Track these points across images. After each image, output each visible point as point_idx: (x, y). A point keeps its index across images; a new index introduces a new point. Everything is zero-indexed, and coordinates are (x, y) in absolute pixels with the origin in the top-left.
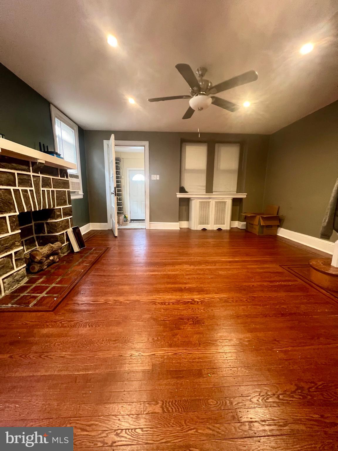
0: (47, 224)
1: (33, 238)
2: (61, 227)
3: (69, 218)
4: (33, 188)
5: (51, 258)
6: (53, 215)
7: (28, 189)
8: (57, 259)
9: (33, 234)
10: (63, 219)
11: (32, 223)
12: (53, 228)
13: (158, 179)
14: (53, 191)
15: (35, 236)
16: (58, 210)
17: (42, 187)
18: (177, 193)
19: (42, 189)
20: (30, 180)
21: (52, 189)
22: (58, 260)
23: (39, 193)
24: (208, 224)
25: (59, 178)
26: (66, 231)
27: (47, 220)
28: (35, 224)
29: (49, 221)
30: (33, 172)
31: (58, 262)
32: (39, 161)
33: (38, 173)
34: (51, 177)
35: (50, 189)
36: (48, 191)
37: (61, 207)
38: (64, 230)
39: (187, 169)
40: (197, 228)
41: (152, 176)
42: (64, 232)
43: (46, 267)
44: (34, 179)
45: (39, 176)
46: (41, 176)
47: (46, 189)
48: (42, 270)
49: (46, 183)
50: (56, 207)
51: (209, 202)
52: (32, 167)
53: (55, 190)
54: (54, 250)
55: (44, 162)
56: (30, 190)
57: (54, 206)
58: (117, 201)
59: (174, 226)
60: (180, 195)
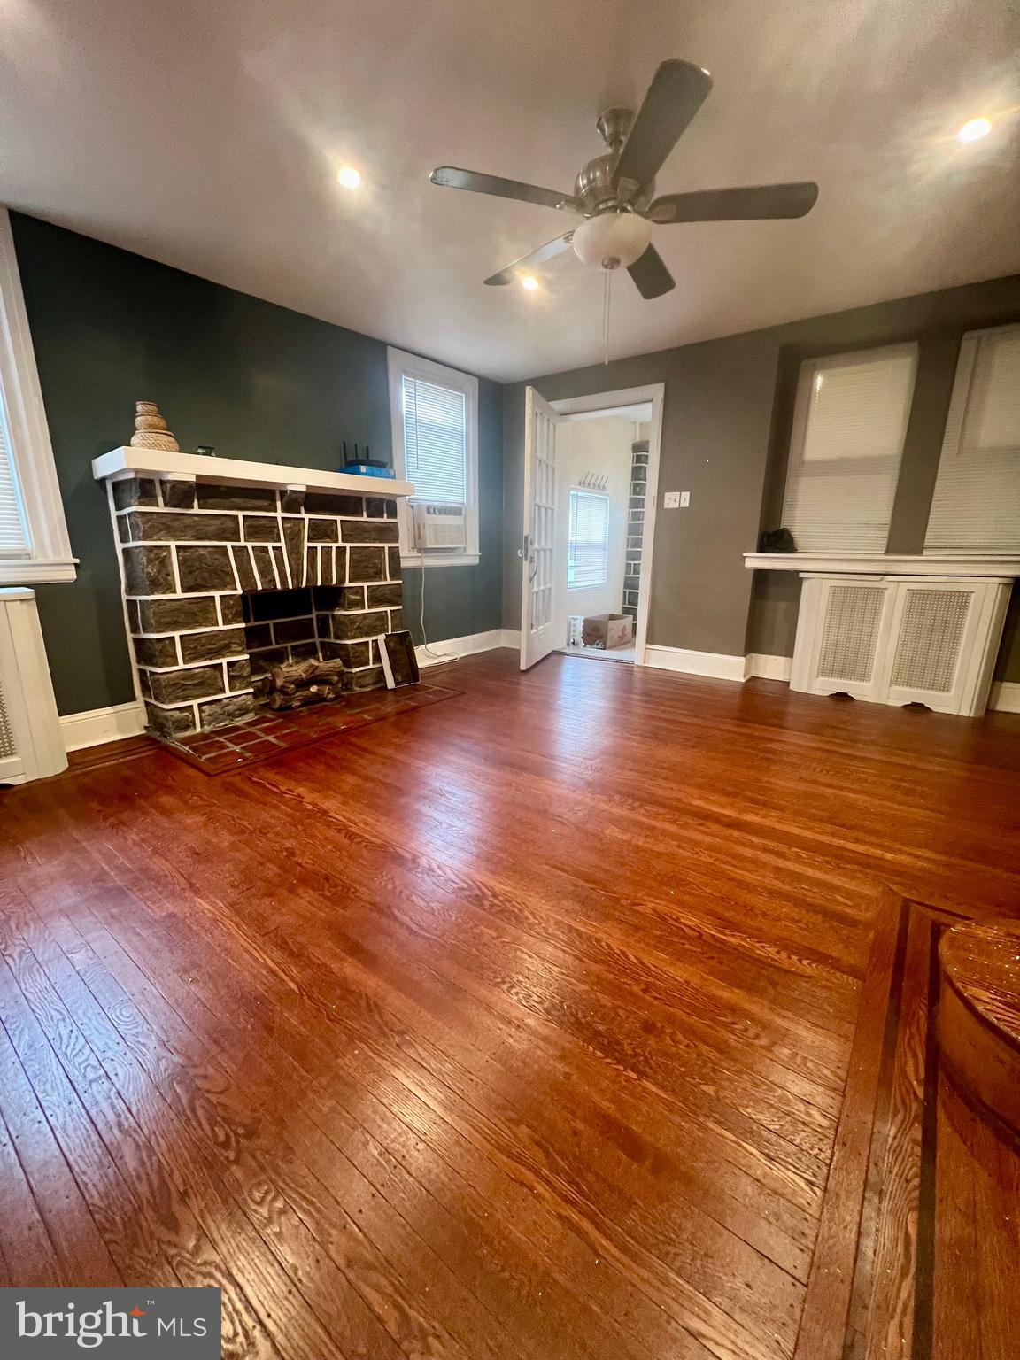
0: (334, 616)
1: (314, 644)
2: (358, 627)
3: (388, 609)
4: (282, 544)
5: (314, 689)
6: (341, 601)
7: (270, 545)
8: (329, 693)
9: (314, 637)
10: (367, 610)
11: (311, 614)
12: (344, 627)
13: (685, 504)
14: (341, 551)
15: (317, 640)
16: (355, 590)
17: (310, 540)
18: (745, 554)
19: (307, 544)
20: (274, 527)
21: (340, 544)
22: (331, 696)
23: (300, 554)
24: (863, 677)
25: (365, 518)
26: (375, 638)
27: (333, 610)
28: (317, 616)
29: (336, 613)
30: (284, 509)
31: (331, 700)
32: (289, 488)
33: (300, 513)
34: (339, 518)
35: (334, 545)
36: (327, 551)
37: (365, 585)
38: (367, 634)
39: (811, 463)
40: (810, 687)
41: (667, 495)
42: (370, 639)
43: (298, 704)
44: (286, 526)
45: (303, 519)
46: (307, 517)
47: (319, 545)
48: (290, 708)
49: (320, 531)
50: (347, 584)
51: (879, 592)
52: (281, 501)
53: (348, 545)
54: (318, 672)
55: (304, 489)
56: (274, 548)
57: (341, 580)
58: (628, 572)
59: (727, 668)
60: (756, 561)
